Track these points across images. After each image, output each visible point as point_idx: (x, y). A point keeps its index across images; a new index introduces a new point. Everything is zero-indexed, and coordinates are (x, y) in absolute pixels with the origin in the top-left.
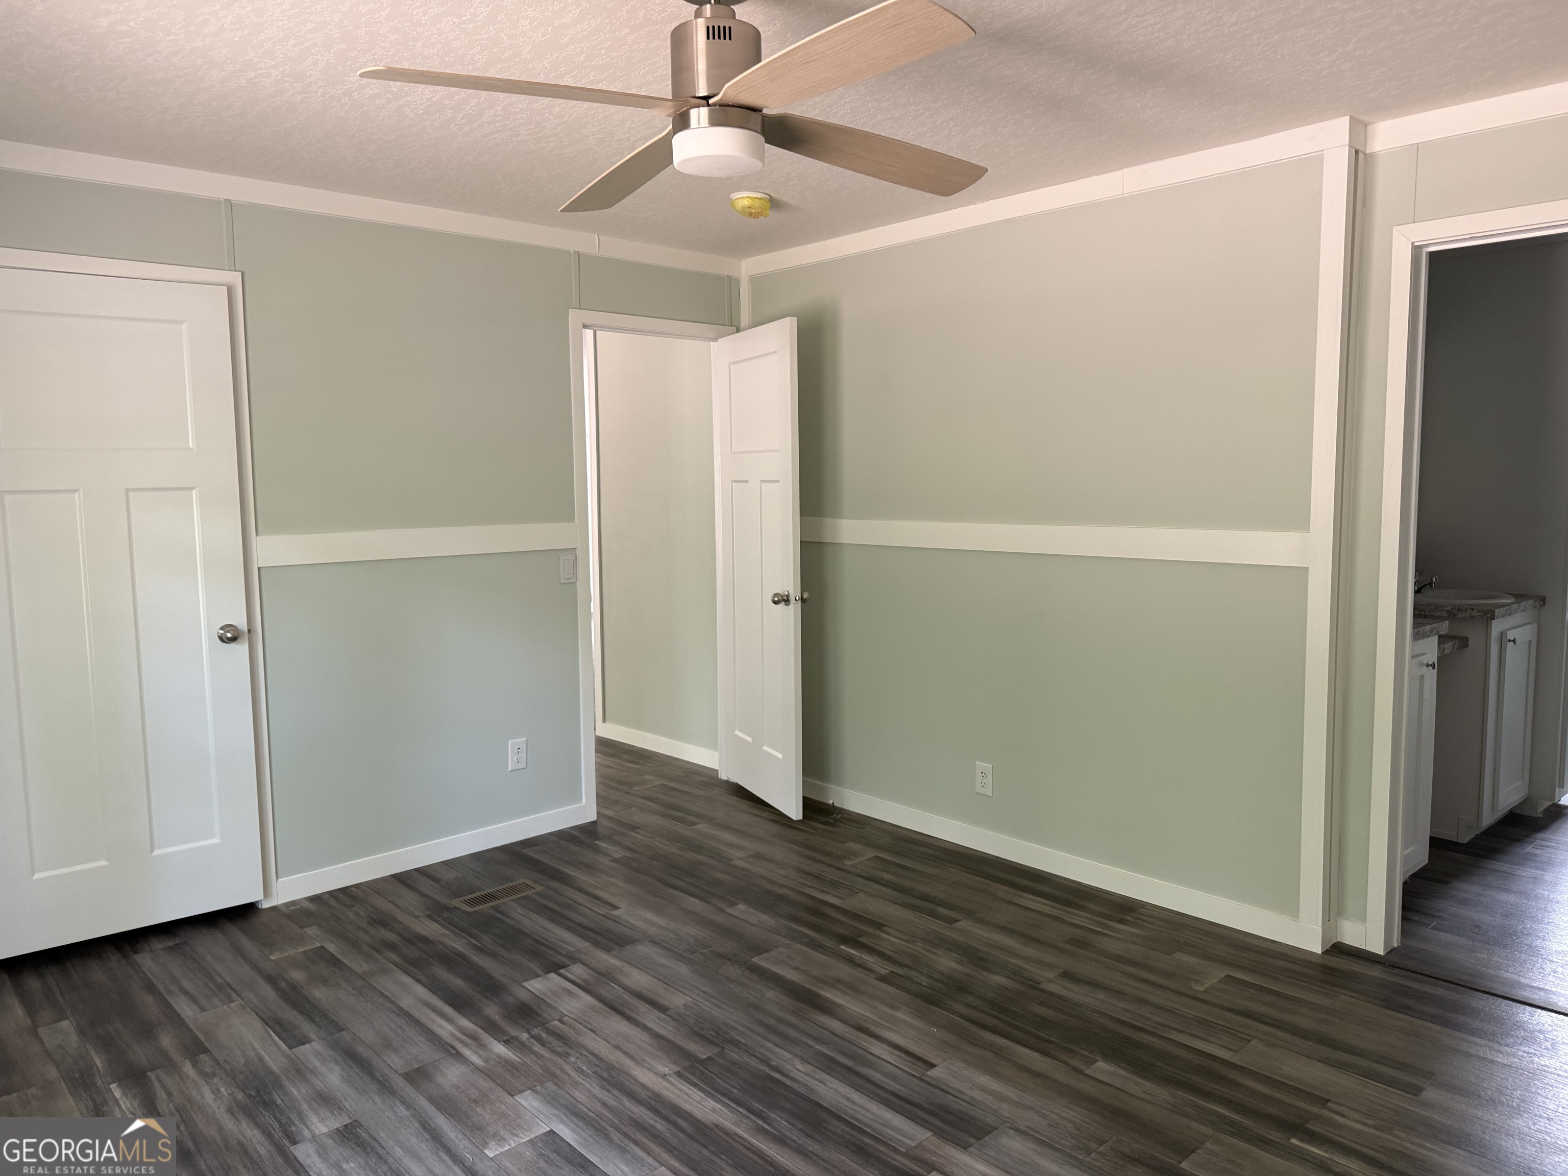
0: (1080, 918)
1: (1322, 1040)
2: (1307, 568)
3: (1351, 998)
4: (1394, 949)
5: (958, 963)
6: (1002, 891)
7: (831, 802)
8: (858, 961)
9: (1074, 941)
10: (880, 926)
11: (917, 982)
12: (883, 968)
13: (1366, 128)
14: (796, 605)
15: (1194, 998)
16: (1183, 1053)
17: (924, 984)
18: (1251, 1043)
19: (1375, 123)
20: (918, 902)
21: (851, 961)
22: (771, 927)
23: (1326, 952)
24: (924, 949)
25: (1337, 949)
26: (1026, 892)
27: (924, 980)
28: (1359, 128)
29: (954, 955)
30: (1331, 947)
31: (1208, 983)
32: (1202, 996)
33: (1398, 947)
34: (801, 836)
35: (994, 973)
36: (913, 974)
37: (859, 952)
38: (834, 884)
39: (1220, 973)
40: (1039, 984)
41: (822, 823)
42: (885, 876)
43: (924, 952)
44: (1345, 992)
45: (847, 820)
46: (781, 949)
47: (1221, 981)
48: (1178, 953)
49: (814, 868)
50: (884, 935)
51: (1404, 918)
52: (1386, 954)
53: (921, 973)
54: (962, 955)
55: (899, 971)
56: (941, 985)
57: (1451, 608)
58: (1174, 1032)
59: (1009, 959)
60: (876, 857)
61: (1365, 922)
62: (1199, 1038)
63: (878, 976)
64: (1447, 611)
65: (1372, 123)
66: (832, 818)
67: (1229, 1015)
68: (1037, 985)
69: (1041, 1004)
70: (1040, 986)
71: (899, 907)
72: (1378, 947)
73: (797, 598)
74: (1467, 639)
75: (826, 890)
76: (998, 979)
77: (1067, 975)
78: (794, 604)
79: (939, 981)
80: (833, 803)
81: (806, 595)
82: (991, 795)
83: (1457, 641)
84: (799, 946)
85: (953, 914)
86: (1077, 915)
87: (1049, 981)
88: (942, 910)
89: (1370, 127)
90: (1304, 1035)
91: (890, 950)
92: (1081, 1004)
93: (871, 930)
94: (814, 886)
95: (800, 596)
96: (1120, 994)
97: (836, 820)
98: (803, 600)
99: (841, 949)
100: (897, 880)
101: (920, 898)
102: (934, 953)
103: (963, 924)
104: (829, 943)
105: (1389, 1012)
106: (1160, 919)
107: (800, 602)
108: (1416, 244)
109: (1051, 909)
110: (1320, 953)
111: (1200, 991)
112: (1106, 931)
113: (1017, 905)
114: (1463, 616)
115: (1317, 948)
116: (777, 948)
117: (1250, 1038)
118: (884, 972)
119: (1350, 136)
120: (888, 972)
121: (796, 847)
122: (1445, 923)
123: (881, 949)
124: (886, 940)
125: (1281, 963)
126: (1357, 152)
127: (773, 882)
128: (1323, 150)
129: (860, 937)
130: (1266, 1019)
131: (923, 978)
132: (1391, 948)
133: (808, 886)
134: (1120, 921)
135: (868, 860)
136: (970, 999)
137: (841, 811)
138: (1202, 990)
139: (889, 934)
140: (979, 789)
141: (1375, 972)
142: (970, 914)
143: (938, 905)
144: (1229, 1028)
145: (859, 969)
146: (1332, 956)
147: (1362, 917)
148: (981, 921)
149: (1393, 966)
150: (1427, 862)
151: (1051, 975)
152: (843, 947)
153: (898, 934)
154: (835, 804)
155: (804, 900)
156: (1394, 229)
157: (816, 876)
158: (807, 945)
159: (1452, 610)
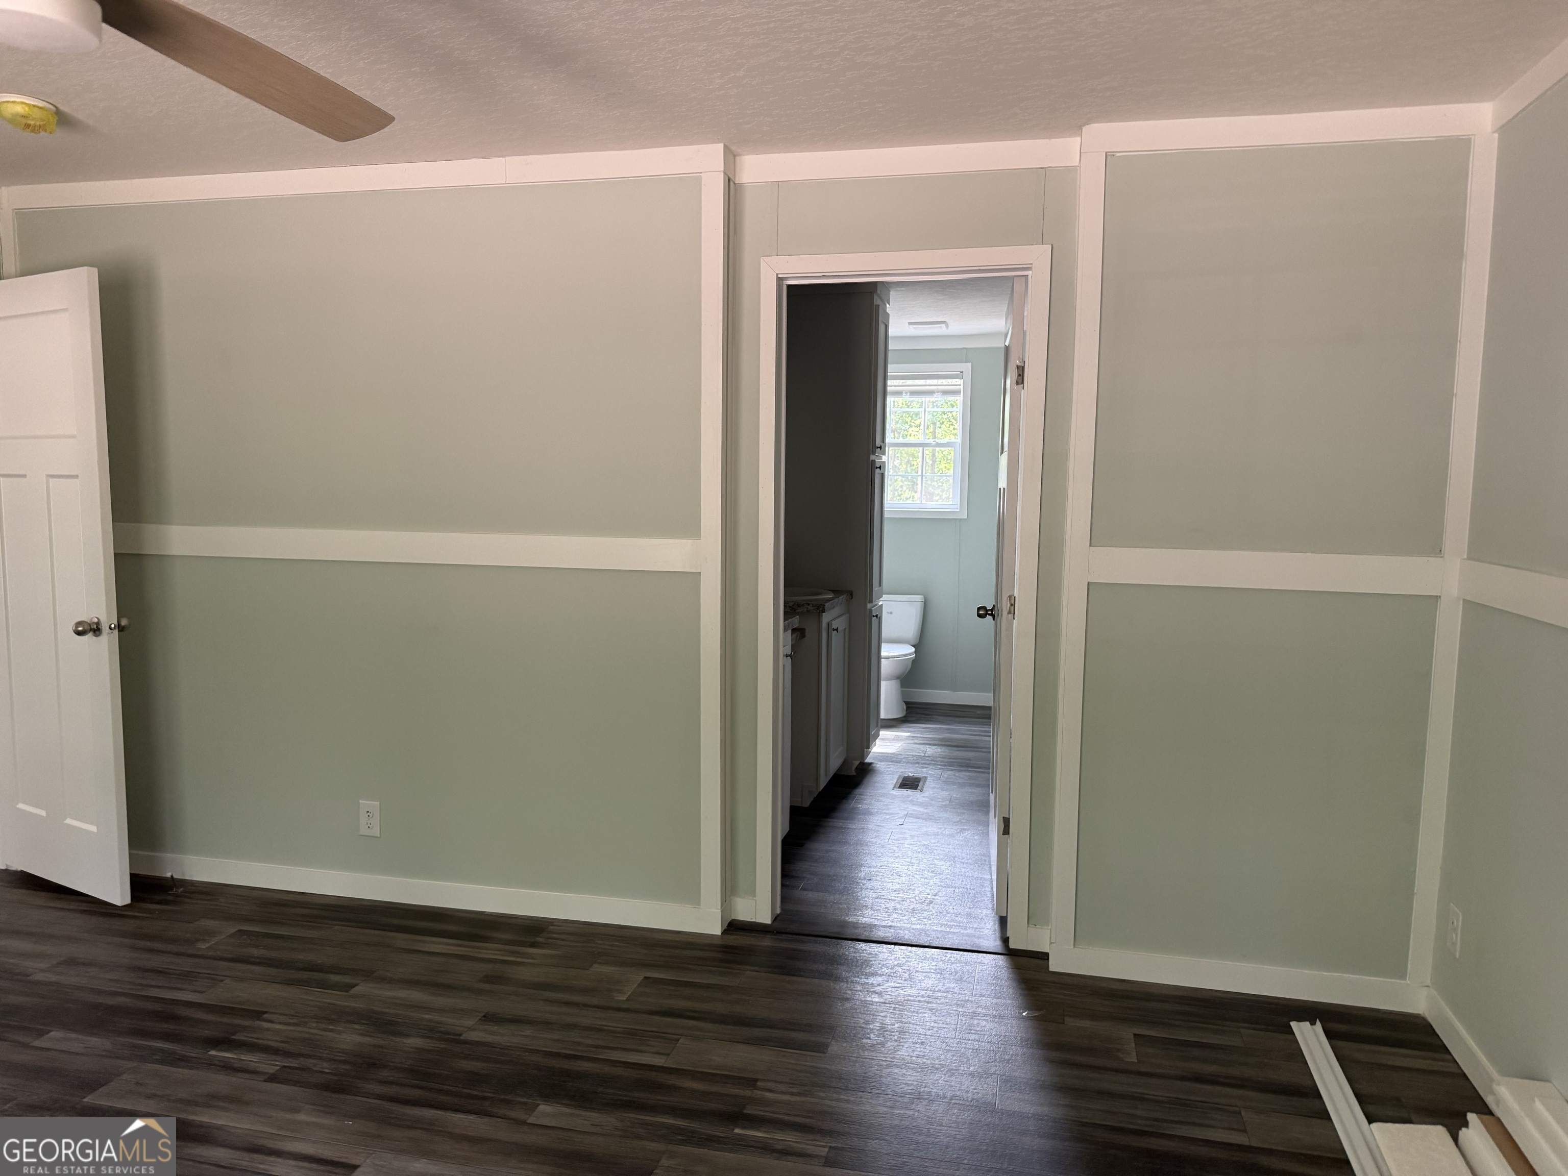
0: (490, 951)
1: (740, 1021)
2: (700, 573)
3: (753, 973)
4: (778, 916)
5: (362, 1035)
6: (401, 940)
7: (169, 875)
8: (237, 1065)
9: (490, 979)
10: (258, 1015)
11: (317, 1071)
12: (270, 1065)
13: (735, 159)
14: (112, 635)
15: (619, 1010)
16: (620, 1071)
17: (327, 1071)
18: (680, 1041)
19: (744, 155)
20: (305, 975)
21: (228, 1067)
22: (105, 1051)
23: (724, 932)
24: (319, 1029)
25: (733, 927)
26: (427, 935)
27: (326, 1066)
28: (731, 156)
29: (357, 1027)
30: (727, 927)
31: (629, 990)
32: (624, 1006)
33: (780, 913)
34: (129, 925)
35: (407, 1036)
36: (309, 1063)
37: (235, 1054)
38: (188, 976)
39: (639, 976)
40: (460, 1035)
41: (160, 902)
42: (256, 952)
43: (320, 1032)
44: (749, 967)
45: (193, 892)
46: (125, 1077)
47: (640, 985)
48: (595, 966)
49: (156, 961)
50: (266, 1025)
51: (783, 885)
52: (772, 923)
53: (321, 1058)
54: (367, 1024)
55: (294, 1063)
56: (348, 1067)
57: (793, 604)
58: (606, 1051)
59: (423, 1016)
60: (240, 931)
61: (755, 896)
62: (633, 1050)
63: (266, 1077)
64: (790, 607)
65: (739, 155)
66: (170, 894)
67: (657, 1018)
68: (458, 1037)
69: (467, 1057)
70: (461, 1038)
71: (278, 986)
72: (765, 918)
73: (113, 626)
74: (805, 629)
75: (179, 986)
76: (415, 1042)
77: (489, 1018)
78: (109, 633)
79: (345, 1062)
80: (172, 876)
81: (124, 622)
82: (379, 836)
83: (799, 633)
84: (150, 1066)
85: (347, 979)
86: (486, 949)
87: (470, 1029)
88: (334, 978)
89: (738, 158)
90: (723, 1020)
91: (276, 1041)
92: (509, 1046)
93: (247, 1023)
94: (160, 985)
95: (116, 623)
96: (547, 1024)
97: (178, 896)
98: (121, 628)
99: (211, 1055)
100: (273, 954)
101: (305, 969)
102: (332, 1031)
103: (362, 988)
104: (193, 1052)
105: (784, 977)
106: (569, 934)
107: (116, 631)
108: (780, 276)
109: (457, 948)
110: (720, 934)
111: (623, 1000)
112: (519, 960)
113: (420, 951)
114: (802, 610)
115: (717, 931)
116: (119, 1076)
117: (678, 1037)
118: (272, 1070)
119: (725, 163)
120: (278, 1068)
121: (126, 941)
122: (810, 882)
123: (265, 1042)
124: (268, 1030)
125: (688, 953)
126: (729, 180)
127: (99, 992)
128: (701, 173)
129: (234, 1034)
130: (688, 1014)
131: (325, 1065)
132: (776, 916)
133: (152, 986)
134: (533, 945)
135: (230, 936)
136: (384, 1074)
137: (182, 882)
138: (625, 999)
139: (271, 1021)
140: (364, 831)
141: (767, 942)
142: (369, 975)
143: (327, 972)
144: (656, 1032)
145: (240, 1074)
146: (731, 934)
147: (752, 892)
148: (383, 980)
149: (780, 933)
150: (788, 830)
151: (469, 1022)
152: (213, 1053)
153: (282, 1019)
154: (175, 876)
155: (149, 1006)
156: (762, 260)
157: (161, 972)
158: (162, 1062)
159: (793, 605)
